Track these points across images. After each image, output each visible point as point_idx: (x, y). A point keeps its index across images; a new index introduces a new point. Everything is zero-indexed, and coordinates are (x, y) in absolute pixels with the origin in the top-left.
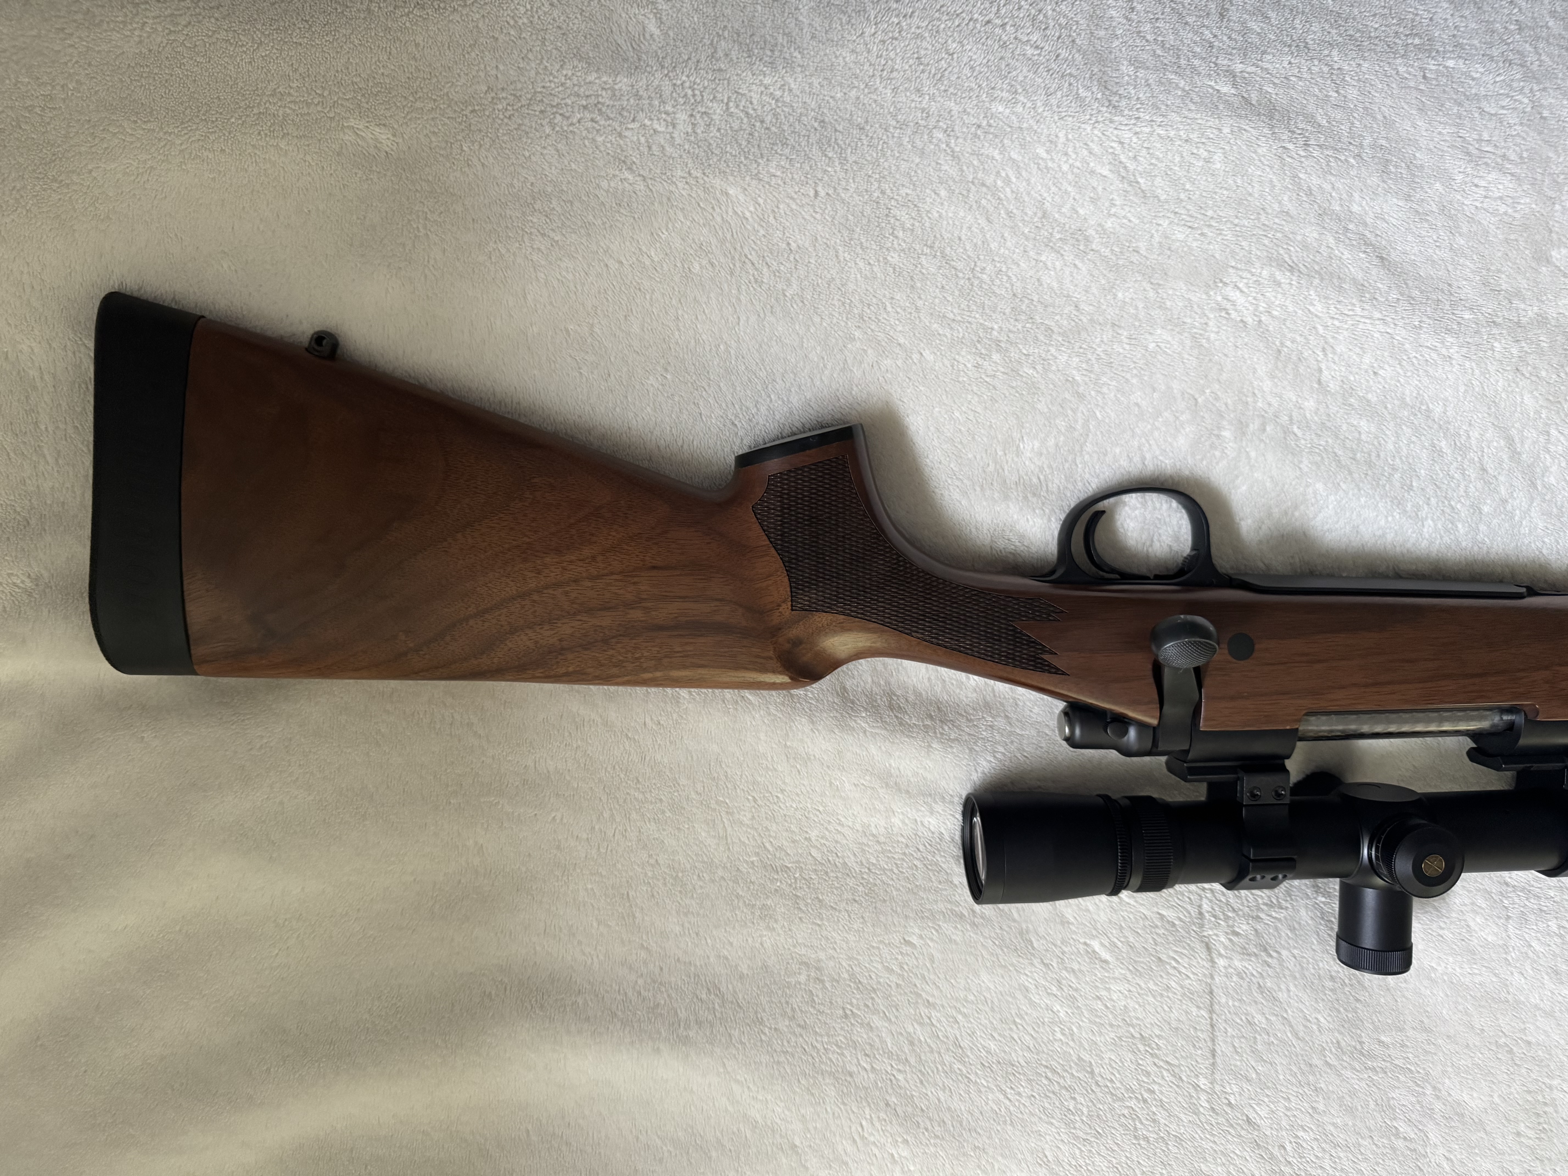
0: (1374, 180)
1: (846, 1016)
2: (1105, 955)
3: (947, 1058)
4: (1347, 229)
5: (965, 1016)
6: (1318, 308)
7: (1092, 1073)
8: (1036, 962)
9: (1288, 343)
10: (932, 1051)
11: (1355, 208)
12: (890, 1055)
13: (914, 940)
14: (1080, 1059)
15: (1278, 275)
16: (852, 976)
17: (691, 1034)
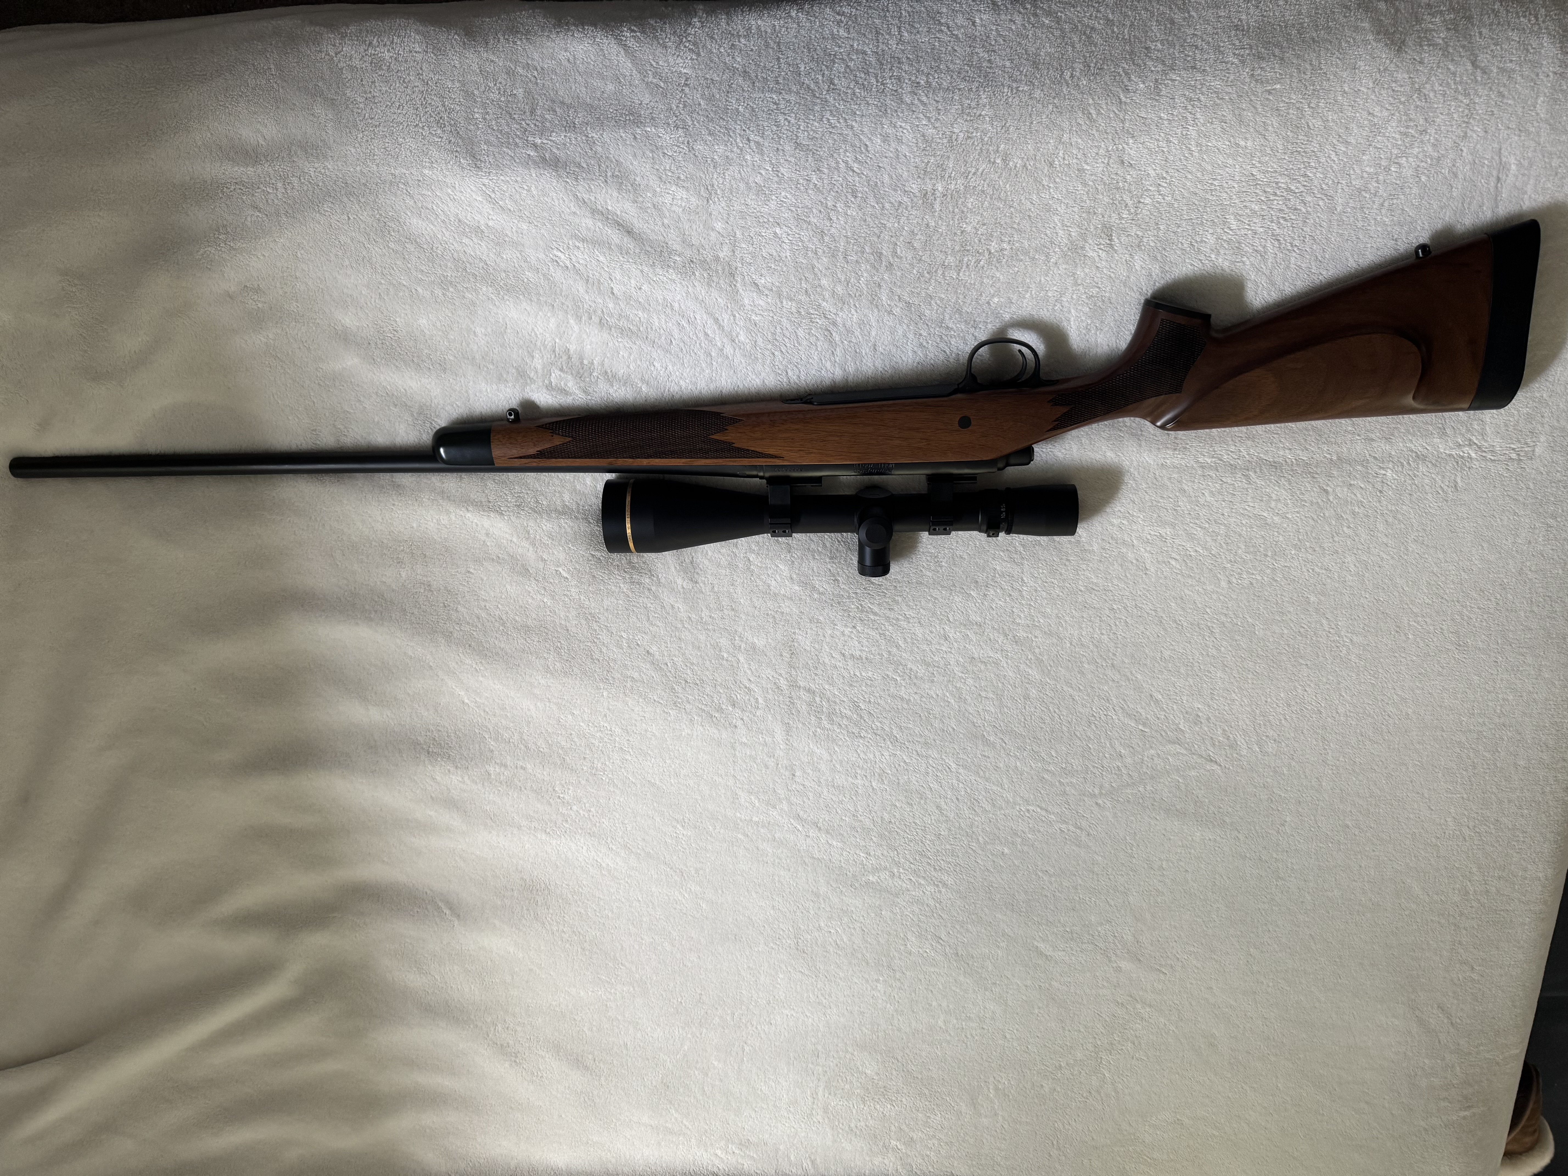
0: (615, 194)
1: (445, 606)
2: (565, 575)
3: (497, 624)
4: (608, 218)
5: (502, 605)
6: (602, 258)
7: (568, 630)
8: (532, 579)
9: (591, 276)
10: (488, 621)
11: (610, 208)
12: (468, 623)
13: (471, 570)
14: (560, 624)
15: (577, 244)
16: (446, 588)
17: (372, 616)
